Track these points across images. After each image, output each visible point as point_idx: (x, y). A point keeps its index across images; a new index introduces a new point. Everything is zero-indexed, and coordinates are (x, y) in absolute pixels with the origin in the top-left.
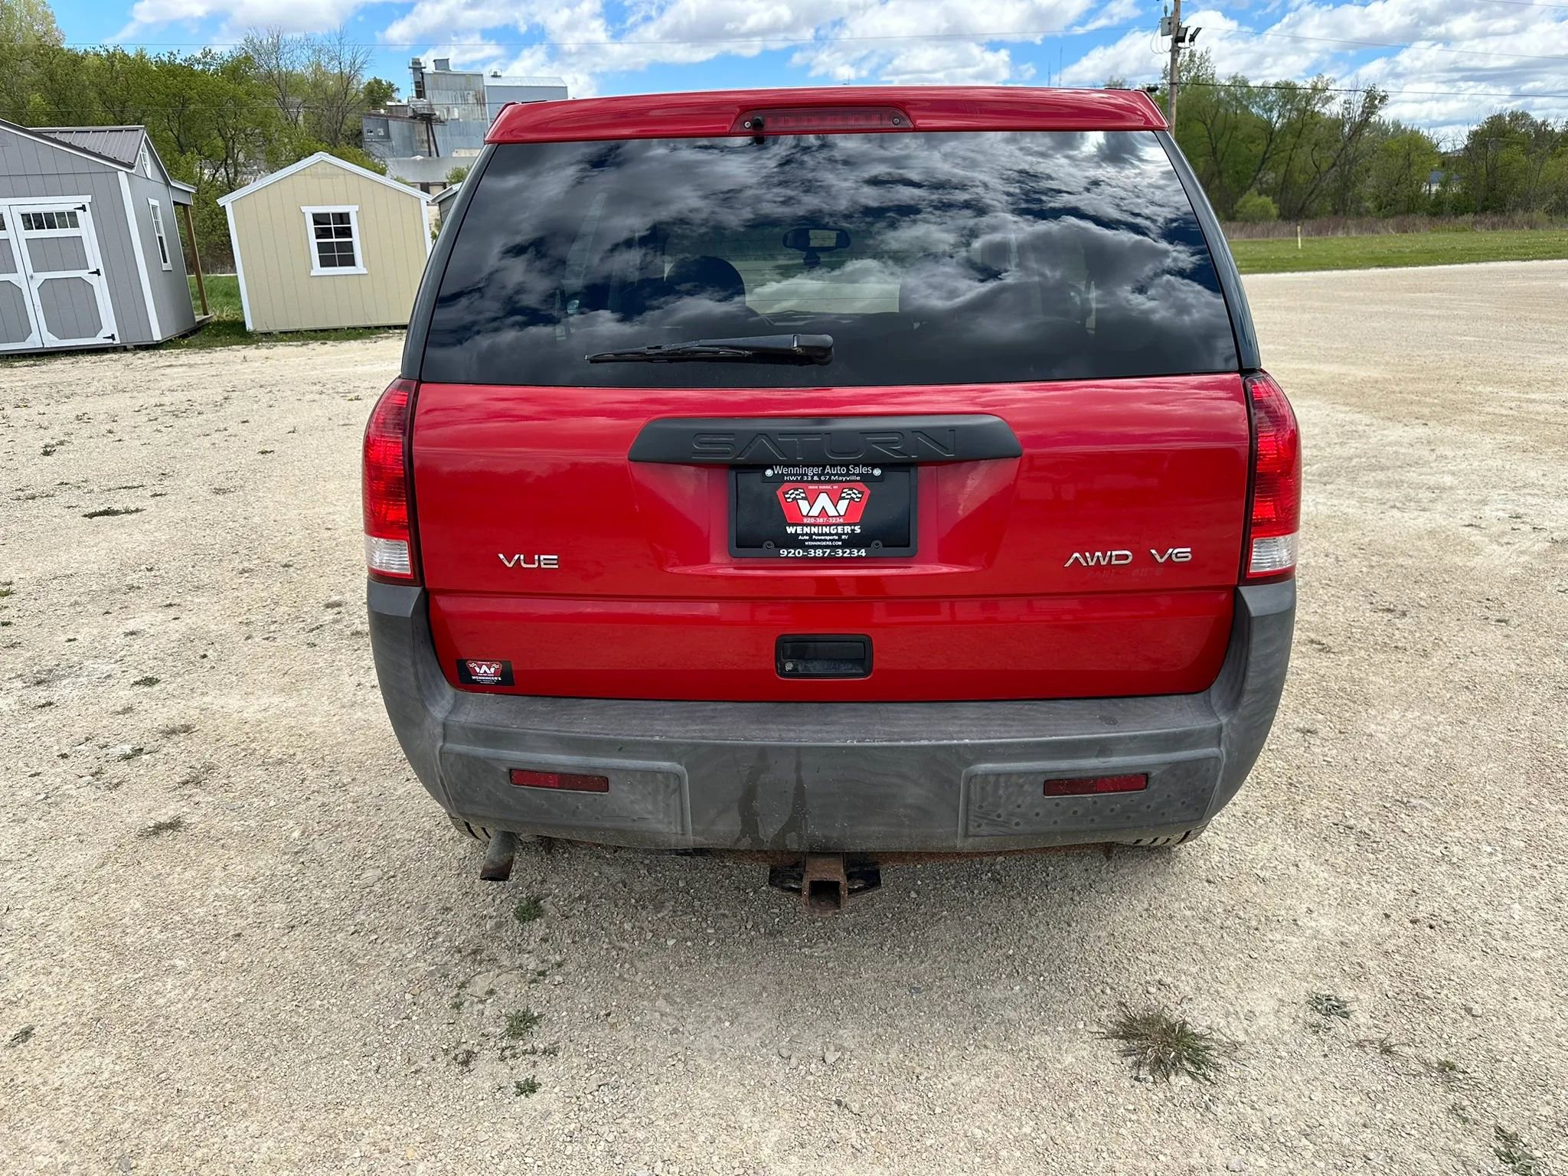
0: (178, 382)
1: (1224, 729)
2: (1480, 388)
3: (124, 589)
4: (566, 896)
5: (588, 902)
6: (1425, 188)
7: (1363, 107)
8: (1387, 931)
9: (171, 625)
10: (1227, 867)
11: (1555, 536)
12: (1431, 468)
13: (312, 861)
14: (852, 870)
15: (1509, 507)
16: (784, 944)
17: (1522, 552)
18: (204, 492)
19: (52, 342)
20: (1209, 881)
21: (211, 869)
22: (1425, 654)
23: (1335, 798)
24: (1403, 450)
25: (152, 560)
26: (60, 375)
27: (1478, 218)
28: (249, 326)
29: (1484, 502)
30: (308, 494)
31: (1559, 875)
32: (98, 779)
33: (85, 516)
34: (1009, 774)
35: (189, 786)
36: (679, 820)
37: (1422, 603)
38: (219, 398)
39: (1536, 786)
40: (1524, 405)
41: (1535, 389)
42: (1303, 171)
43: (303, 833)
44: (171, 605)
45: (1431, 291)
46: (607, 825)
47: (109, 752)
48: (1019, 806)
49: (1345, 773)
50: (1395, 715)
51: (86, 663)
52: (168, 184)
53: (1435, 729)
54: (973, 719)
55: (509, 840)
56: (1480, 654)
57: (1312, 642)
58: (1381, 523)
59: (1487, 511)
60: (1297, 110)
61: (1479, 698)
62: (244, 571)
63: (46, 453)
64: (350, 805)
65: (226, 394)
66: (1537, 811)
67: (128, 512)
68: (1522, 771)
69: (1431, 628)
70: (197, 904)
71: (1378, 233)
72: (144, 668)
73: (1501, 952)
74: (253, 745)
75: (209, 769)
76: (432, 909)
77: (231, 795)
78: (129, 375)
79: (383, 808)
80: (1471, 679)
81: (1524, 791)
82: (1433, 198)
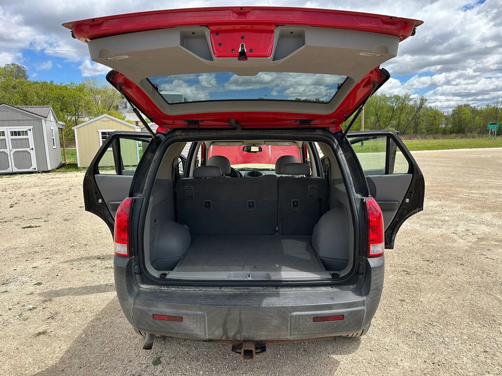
0: (55, 183)
1: (365, 301)
2: (457, 189)
3: (33, 253)
4: (169, 357)
5: (176, 359)
6: (440, 126)
7: (420, 102)
8: (425, 367)
9: (48, 265)
10: (376, 345)
11: (479, 236)
12: (442, 214)
13: (88, 345)
14: (257, 346)
15: (465, 227)
16: (237, 373)
17: (469, 242)
18: (61, 220)
19: (16, 170)
20: (371, 350)
21: (55, 347)
22: (439, 275)
23: (411, 323)
24: (433, 209)
25: (43, 243)
26: (17, 181)
27: (457, 135)
28: (79, 166)
29: (458, 225)
30: (94, 221)
31: (478, 348)
32: (21, 317)
33: (22, 228)
34: (303, 316)
35: (50, 319)
36: (204, 330)
37: (438, 258)
38: (68, 189)
39: (471, 318)
40: (470, 194)
41: (473, 189)
42: (404, 121)
43: (86, 335)
44: (48, 258)
45: (443, 158)
46: (182, 332)
47: (25, 308)
48: (306, 325)
49: (413, 314)
50: (429, 295)
51: (19, 277)
52: (57, 122)
53: (441, 299)
54: (292, 298)
55: (152, 336)
56: (455, 275)
57: (404, 271)
58: (426, 232)
59: (459, 228)
60: (401, 103)
61: (454, 289)
62: (72, 247)
63: (11, 207)
64: (101, 326)
65: (70, 188)
66: (471, 327)
67: (36, 227)
68: (467, 313)
69: (440, 266)
70: (50, 360)
71: (427, 139)
72: (37, 279)
73: (460, 373)
74: (71, 305)
75: (57, 313)
76: (126, 361)
77: (63, 322)
78: (40, 181)
79: (112, 327)
80: (452, 283)
81: (468, 320)
82: (443, 129)
